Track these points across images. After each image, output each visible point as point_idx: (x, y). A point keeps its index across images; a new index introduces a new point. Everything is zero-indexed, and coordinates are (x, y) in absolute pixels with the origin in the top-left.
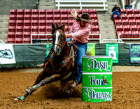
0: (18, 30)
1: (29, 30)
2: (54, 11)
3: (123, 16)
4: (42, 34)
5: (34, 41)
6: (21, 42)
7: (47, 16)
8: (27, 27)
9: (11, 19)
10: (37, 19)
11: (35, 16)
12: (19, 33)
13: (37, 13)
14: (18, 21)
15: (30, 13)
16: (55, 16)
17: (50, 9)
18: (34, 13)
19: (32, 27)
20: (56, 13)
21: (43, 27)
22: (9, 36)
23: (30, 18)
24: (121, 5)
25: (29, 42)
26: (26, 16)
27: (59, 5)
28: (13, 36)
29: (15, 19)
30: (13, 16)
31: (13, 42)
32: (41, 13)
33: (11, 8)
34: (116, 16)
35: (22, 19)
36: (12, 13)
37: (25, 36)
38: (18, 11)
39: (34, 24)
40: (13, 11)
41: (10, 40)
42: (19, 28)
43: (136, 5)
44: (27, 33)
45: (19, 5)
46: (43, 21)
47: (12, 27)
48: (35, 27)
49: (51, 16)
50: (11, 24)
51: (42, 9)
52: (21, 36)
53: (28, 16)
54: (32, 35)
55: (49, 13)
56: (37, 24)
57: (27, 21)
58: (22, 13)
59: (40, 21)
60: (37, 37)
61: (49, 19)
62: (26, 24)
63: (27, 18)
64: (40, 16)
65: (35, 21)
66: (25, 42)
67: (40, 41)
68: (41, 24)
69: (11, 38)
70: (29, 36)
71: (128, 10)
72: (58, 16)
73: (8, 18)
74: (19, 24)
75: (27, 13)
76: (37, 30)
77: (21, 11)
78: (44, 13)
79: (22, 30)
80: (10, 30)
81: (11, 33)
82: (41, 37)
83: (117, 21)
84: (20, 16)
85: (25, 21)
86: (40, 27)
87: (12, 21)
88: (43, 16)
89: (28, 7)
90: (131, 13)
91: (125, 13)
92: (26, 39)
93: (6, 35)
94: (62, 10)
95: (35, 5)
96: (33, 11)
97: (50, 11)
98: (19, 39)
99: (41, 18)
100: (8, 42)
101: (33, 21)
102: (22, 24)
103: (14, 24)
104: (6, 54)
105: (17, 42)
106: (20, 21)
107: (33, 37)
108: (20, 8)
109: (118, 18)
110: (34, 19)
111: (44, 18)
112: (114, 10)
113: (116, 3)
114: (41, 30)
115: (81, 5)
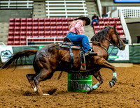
0: (16, 35)
1: (25, 35)
2: (45, 19)
3: (100, 23)
4: (36, 38)
5: (29, 44)
6: (19, 44)
7: (40, 23)
8: (23, 33)
9: (11, 26)
10: (31, 25)
11: (30, 23)
12: (17, 37)
13: (31, 21)
14: (16, 28)
15: (26, 21)
16: (46, 23)
17: (41, 18)
18: (29, 21)
19: (28, 32)
20: (47, 21)
21: (36, 32)
23: (25, 25)
25: (25, 44)
26: (22, 23)
27: (49, 15)
28: (12, 40)
29: (14, 26)
30: (12, 23)
31: (12, 44)
32: (35, 21)
33: (11, 17)
34: (95, 23)
35: (19, 26)
36: (11, 21)
37: (22, 40)
38: (16, 19)
39: (29, 30)
40: (12, 19)
42: (17, 33)
43: (111, 14)
44: (23, 37)
45: (17, 14)
46: (36, 28)
47: (11, 33)
48: (30, 33)
49: (42, 23)
50: (10, 30)
51: (35, 18)
52: (19, 40)
53: (24, 23)
54: (27, 39)
55: (41, 21)
57: (24, 28)
58: (20, 21)
59: (34, 28)
60: (31, 40)
61: (41, 25)
62: (23, 30)
63: (23, 25)
64: (34, 23)
65: (30, 28)
66: (22, 44)
67: (34, 44)
68: (35, 30)
69: (11, 41)
70: (25, 39)
71: (105, 18)
72: (48, 23)
73: (8, 25)
74: (17, 30)
75: (23, 21)
76: (31, 35)
77: (18, 19)
78: (37, 21)
79: (19, 35)
80: (10, 35)
81: (11, 37)
82: (35, 40)
83: (95, 27)
84: (18, 23)
85: (22, 28)
86: (34, 32)
87: (11, 28)
88: (36, 23)
89: (24, 17)
90: (107, 20)
91: (102, 20)
92: (23, 42)
93: (7, 39)
94: (51, 19)
95: (29, 15)
96: (28, 19)
97: (42, 19)
98: (17, 42)
99: (35, 25)
100: (9, 44)
101: (28, 28)
102: (19, 30)
103: (13, 30)
104: (7, 54)
105: (16, 44)
106: (18, 28)
107: (29, 40)
108: (17, 17)
109: (97, 25)
110: (29, 25)
111: (37, 25)
112: (93, 18)
113: (95, 13)
114: (35, 35)
115: (66, 15)
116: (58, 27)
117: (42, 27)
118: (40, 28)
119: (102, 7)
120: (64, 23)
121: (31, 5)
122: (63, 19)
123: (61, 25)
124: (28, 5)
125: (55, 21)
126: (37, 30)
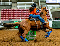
0: (4, 16)
1: (8, 16)
2: (17, 10)
3: (40, 12)
5: (10, 20)
6: (5, 20)
7: (14, 11)
8: (8, 15)
9: (2, 12)
11: (10, 11)
13: (11, 10)
14: (4, 13)
15: (8, 10)
16: (17, 11)
18: (10, 10)
19: (9, 15)
21: (13, 15)
22: (1, 18)
24: (39, 8)
25: (8, 20)
26: (7, 11)
27: (18, 8)
28: (3, 18)
29: (3, 12)
31: (3, 20)
32: (12, 10)
34: (38, 12)
35: (6, 12)
36: (2, 10)
39: (10, 14)
40: (3, 10)
41: (2, 19)
42: (5, 15)
45: (5, 8)
46: (13, 13)
48: (10, 15)
49: (15, 11)
50: (2, 14)
51: (12, 9)
53: (8, 11)
54: (9, 18)
56: (11, 14)
57: (8, 13)
59: (12, 13)
60: (11, 18)
61: (15, 12)
64: (12, 11)
65: (10, 13)
66: (7, 20)
67: (12, 20)
68: (12, 14)
70: (8, 18)
72: (18, 11)
74: (5, 14)
75: (7, 10)
76: (11, 16)
77: (5, 10)
78: (13, 10)
81: (2, 17)
84: (5, 11)
85: (7, 13)
86: (12, 15)
88: (13, 11)
89: (8, 9)
92: (7, 19)
94: (19, 10)
95: (10, 8)
96: (9, 10)
97: (15, 10)
98: (5, 19)
101: (9, 13)
102: (6, 14)
103: (3, 14)
105: (4, 20)
110: (10, 12)
114: (12, 16)
115: (26, 8)
116: (22, 13)
117: (16, 13)
118: (14, 13)
119: (41, 5)
120: (25, 11)
121: (11, 4)
122: (24, 10)
123: (23, 12)
124: (9, 4)
125: (21, 10)
126: (13, 14)
